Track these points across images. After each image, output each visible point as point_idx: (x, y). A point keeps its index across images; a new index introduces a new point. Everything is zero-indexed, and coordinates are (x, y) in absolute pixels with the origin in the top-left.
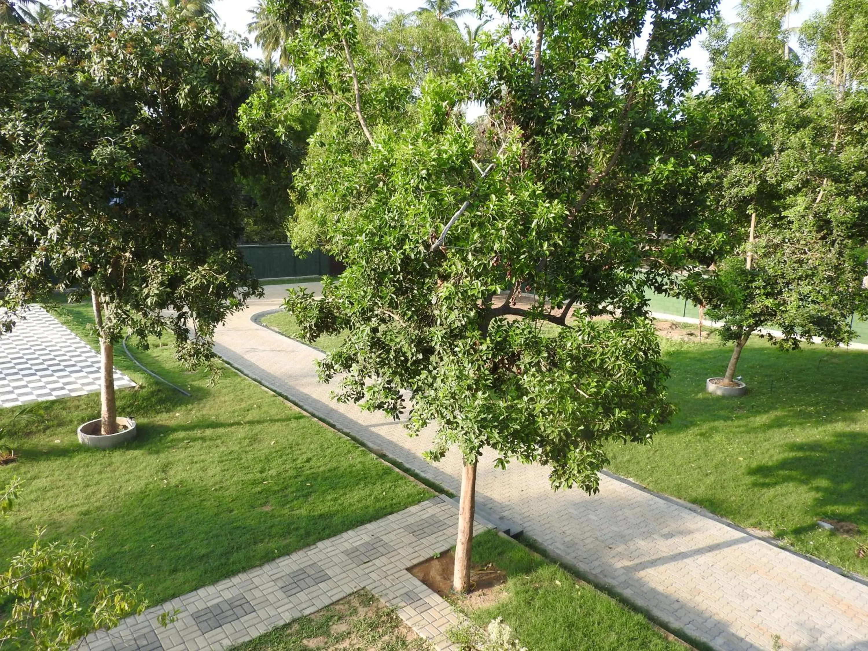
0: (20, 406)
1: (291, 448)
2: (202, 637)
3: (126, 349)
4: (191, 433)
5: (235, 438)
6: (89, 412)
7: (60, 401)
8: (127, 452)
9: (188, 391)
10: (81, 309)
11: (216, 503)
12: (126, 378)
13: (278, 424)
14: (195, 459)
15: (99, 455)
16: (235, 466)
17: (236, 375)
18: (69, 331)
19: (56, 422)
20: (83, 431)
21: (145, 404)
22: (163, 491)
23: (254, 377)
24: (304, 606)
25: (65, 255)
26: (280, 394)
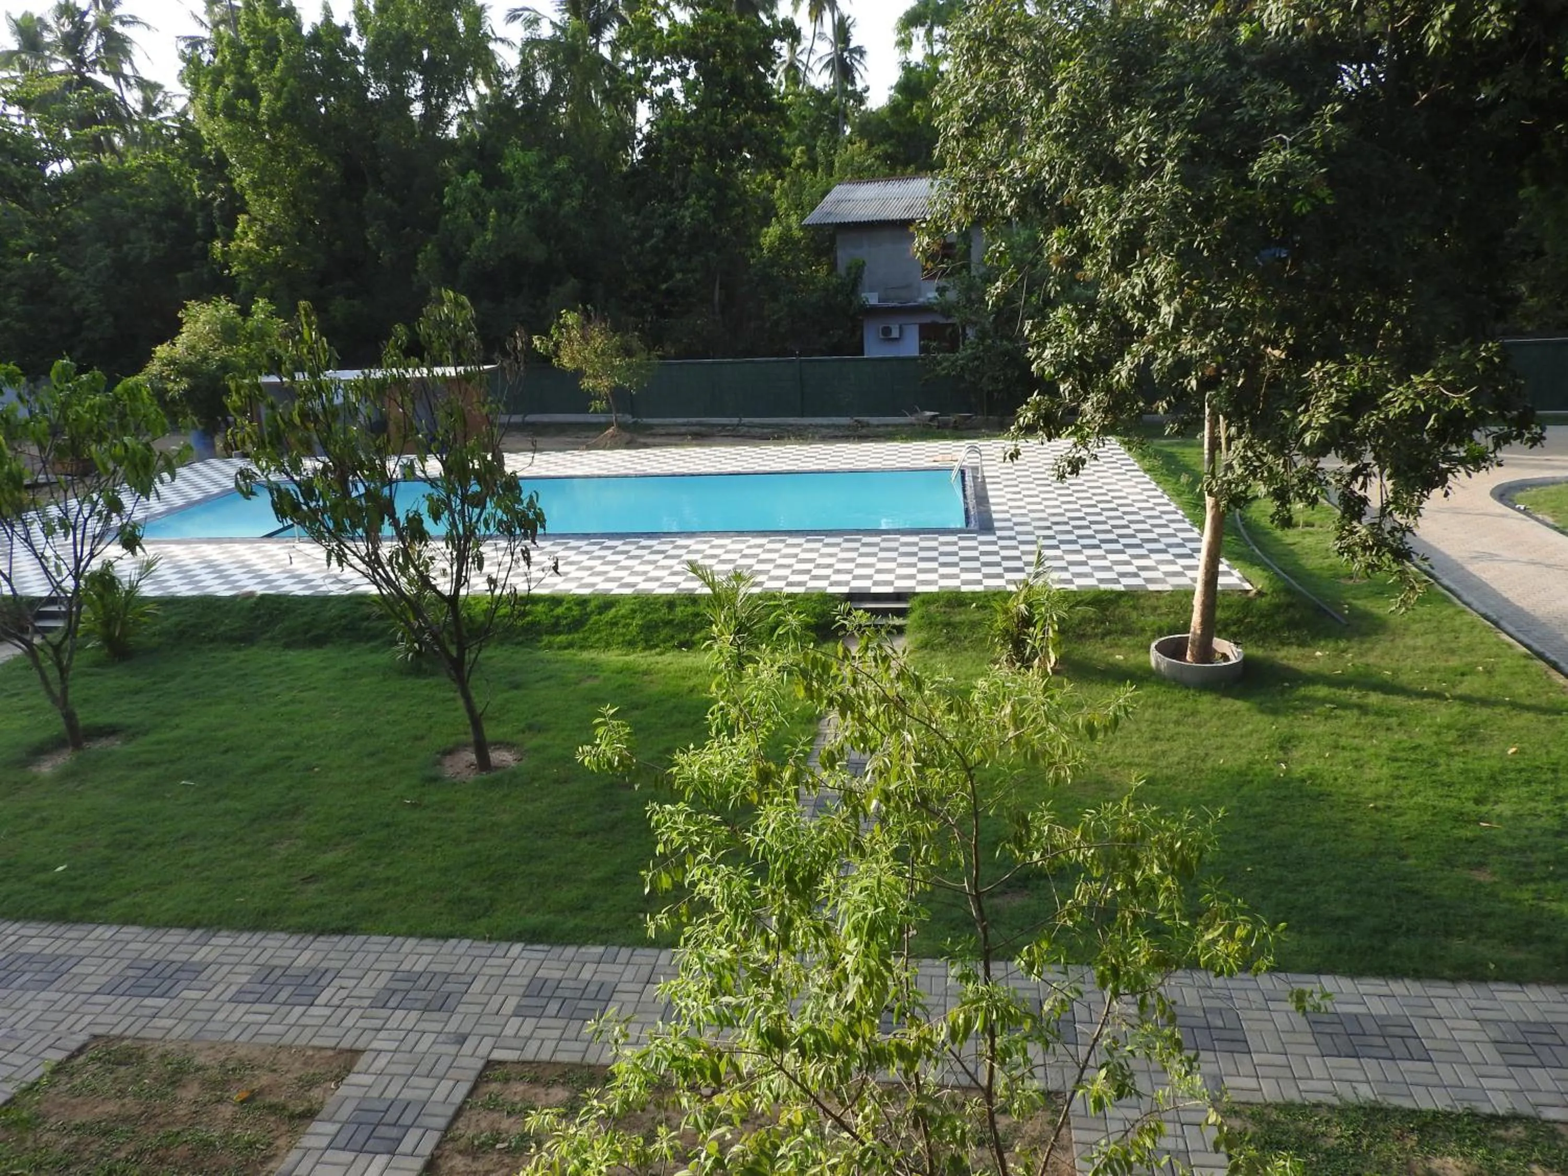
0: (1074, 593)
1: (1555, 771)
2: (1320, 1060)
3: (1240, 524)
4: (1342, 694)
5: (1428, 721)
6: (1170, 620)
7: (1131, 594)
8: (1224, 700)
9: (1343, 616)
10: (1174, 450)
11: (1375, 833)
12: (1236, 573)
13: (1529, 715)
14: (1343, 741)
15: (1178, 694)
16: (1422, 774)
17: (1446, 600)
18: (1153, 485)
19: (1120, 626)
20: (1159, 648)
21: (1262, 624)
22: (1277, 783)
23: (1483, 610)
24: (1543, 1098)
25: (1176, 352)
26: (1541, 656)
